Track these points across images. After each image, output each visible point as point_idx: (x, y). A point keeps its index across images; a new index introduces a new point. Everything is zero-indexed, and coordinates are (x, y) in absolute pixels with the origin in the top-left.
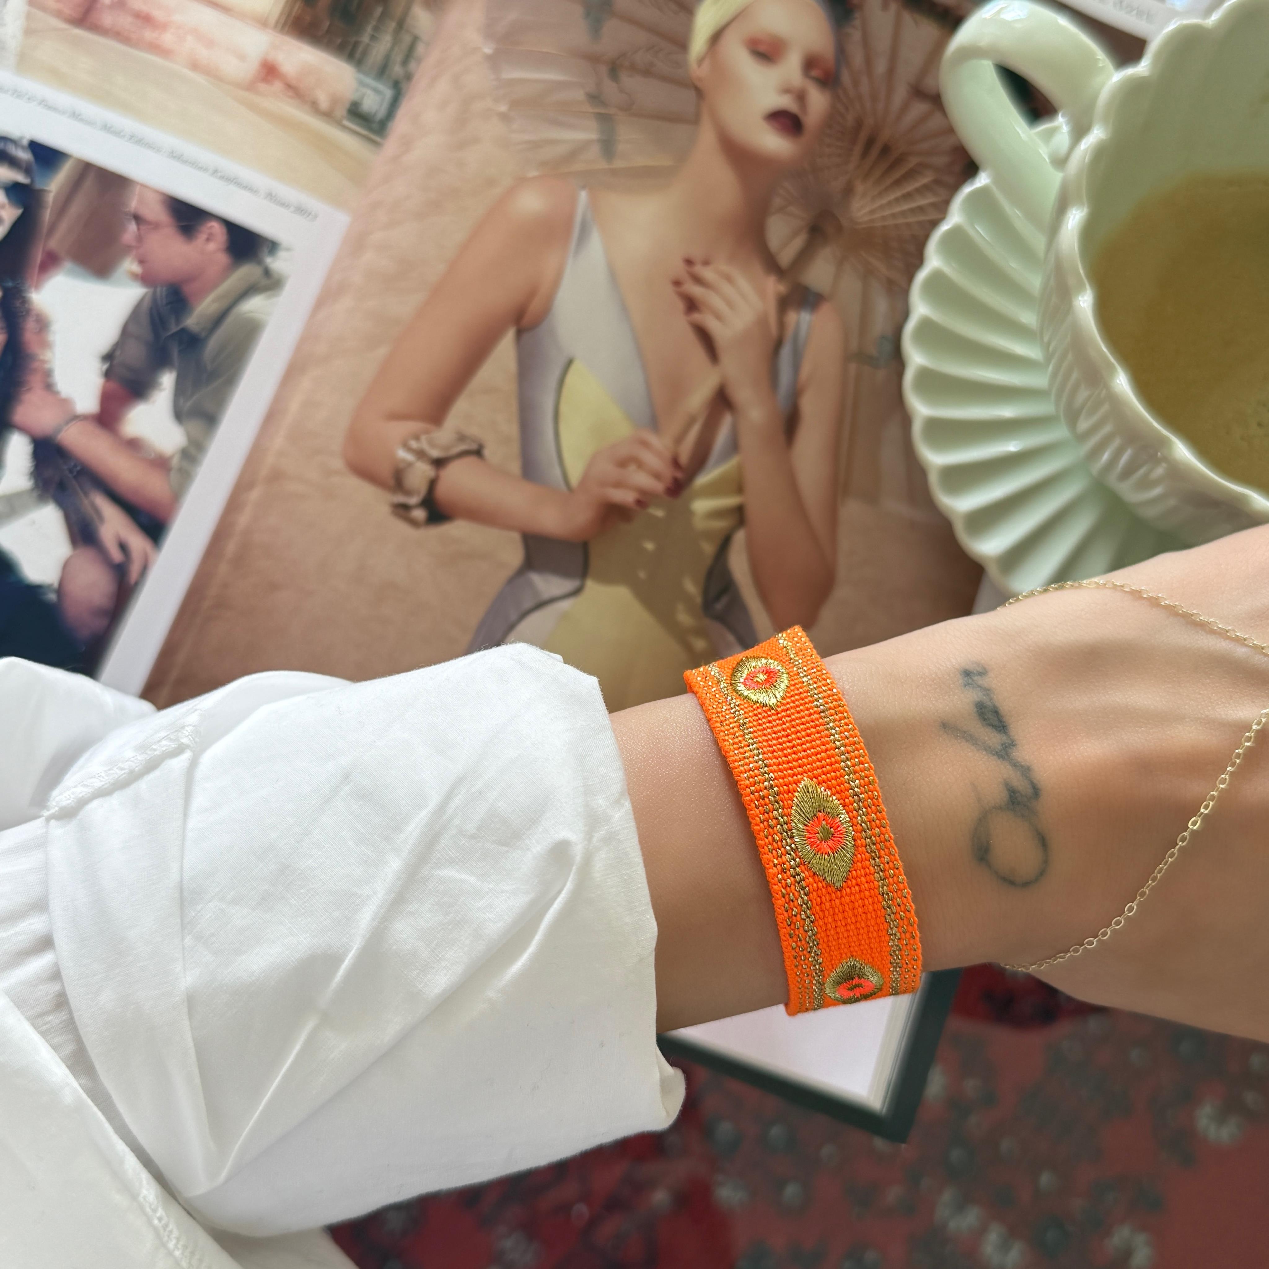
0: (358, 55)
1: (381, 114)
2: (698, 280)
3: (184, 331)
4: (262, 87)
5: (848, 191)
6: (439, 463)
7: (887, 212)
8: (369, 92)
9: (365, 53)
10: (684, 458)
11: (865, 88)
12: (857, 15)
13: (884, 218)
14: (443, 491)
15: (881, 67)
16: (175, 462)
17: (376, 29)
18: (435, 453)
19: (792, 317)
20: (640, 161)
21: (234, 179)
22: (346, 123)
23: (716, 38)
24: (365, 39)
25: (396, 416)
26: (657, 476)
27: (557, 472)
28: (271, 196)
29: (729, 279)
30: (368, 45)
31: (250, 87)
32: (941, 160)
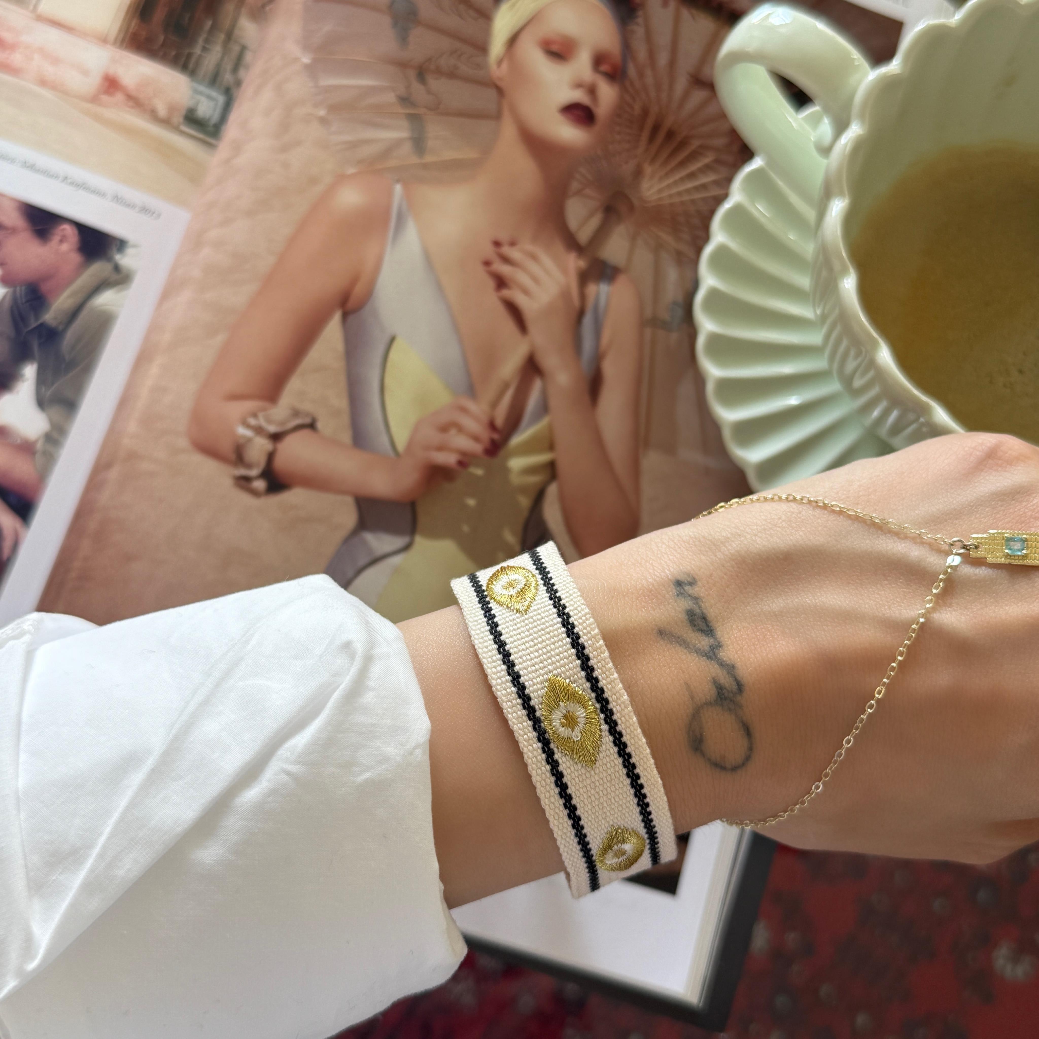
0: (191, 66)
1: (215, 118)
2: (506, 260)
3: (42, 325)
4: (105, 98)
5: (638, 173)
6: (276, 437)
7: (674, 191)
8: (203, 99)
9: (198, 64)
10: (500, 421)
11: (649, 80)
12: (640, 13)
13: (671, 196)
14: (280, 463)
15: (663, 59)
16: (39, 446)
17: (207, 41)
18: (272, 429)
19: (592, 289)
20: (449, 155)
21: (83, 184)
22: (184, 128)
23: (513, 41)
24: (197, 50)
25: (235, 397)
26: (476, 439)
27: (385, 440)
28: (117, 199)
29: (534, 257)
30: (200, 56)
31: (94, 99)
32: (720, 142)
